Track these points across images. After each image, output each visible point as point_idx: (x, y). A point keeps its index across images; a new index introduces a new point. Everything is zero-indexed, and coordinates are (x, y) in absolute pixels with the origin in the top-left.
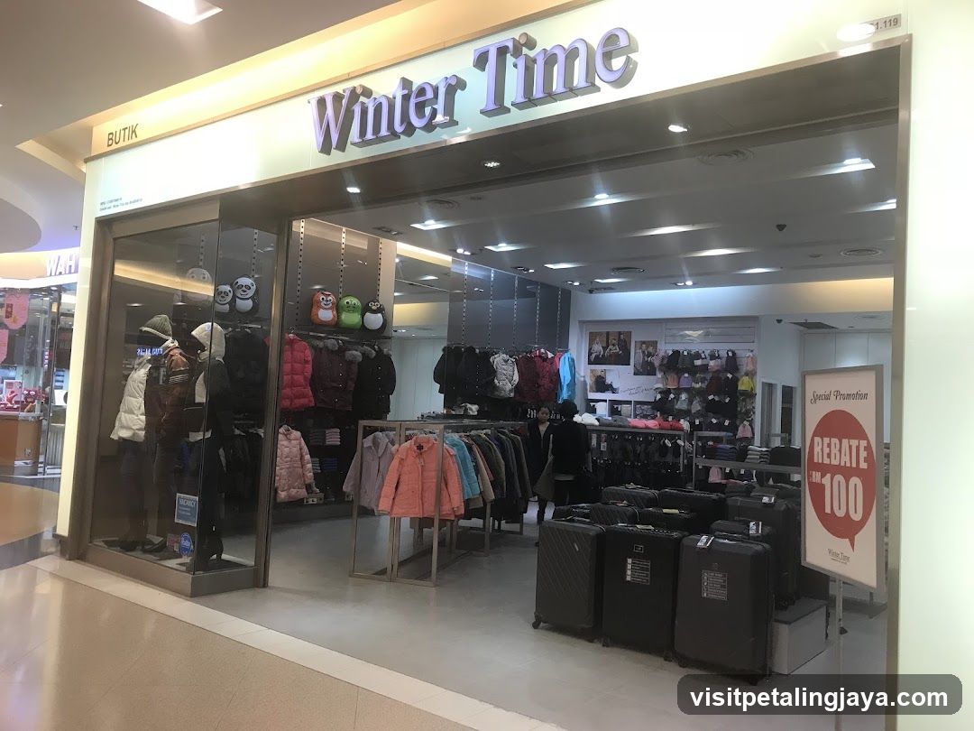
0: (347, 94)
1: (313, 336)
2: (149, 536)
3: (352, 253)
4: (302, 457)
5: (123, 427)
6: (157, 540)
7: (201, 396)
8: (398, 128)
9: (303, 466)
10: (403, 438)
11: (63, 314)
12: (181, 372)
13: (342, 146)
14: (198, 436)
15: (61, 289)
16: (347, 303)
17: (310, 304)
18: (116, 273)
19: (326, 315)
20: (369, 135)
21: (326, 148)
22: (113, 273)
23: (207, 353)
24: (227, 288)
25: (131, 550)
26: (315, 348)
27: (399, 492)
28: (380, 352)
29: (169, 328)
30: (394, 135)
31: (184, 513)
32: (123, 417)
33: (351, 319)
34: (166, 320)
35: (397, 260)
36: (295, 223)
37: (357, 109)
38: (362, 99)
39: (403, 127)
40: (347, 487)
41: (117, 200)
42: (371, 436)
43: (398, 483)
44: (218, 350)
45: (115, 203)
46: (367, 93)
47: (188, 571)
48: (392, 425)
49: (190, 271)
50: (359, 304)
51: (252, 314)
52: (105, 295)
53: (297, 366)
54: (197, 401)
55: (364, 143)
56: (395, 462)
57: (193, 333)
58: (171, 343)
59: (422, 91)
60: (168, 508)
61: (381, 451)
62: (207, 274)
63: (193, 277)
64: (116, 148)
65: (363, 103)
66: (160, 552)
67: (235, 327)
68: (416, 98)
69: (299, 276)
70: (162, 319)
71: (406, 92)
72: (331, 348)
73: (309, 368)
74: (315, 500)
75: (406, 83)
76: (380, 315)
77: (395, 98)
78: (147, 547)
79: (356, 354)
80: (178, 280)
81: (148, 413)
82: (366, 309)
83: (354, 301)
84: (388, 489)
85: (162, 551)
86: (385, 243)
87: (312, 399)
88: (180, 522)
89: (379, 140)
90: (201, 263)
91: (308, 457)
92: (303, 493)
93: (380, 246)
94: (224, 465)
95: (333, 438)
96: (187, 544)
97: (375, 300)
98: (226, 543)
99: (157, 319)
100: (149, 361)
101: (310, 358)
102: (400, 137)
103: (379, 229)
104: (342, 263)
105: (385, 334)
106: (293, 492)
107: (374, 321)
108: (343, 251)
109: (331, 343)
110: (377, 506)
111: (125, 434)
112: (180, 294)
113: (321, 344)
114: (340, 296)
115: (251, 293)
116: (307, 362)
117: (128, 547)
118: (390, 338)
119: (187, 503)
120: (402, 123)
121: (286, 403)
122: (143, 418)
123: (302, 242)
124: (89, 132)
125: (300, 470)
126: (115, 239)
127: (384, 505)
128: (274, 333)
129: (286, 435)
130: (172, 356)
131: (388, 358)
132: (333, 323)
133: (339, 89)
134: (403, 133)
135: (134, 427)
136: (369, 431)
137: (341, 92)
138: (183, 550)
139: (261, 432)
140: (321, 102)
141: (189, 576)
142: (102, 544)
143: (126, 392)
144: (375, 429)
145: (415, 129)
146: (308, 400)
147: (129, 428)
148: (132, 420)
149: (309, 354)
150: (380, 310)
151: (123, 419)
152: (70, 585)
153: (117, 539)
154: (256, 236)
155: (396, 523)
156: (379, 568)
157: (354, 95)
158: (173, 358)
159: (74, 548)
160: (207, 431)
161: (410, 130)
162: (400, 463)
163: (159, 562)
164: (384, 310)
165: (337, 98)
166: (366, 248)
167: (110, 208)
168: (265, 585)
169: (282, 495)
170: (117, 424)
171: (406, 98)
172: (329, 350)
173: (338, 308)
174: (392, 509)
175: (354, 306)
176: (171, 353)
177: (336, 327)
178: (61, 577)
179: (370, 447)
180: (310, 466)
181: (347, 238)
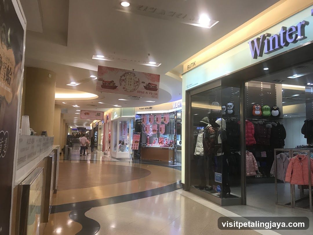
0: (262, 38)
1: (254, 120)
2: (207, 185)
3: (265, 90)
4: (253, 161)
5: (197, 151)
6: (210, 187)
7: (220, 141)
8: (282, 44)
9: (254, 164)
10: (292, 155)
11: (178, 119)
12: (213, 134)
13: (261, 55)
14: (220, 154)
15: (177, 112)
16: (265, 108)
17: (252, 109)
18: (192, 106)
19: (258, 112)
20: (271, 49)
21: (255, 57)
22: (191, 106)
23: (221, 128)
24: (224, 107)
25: (202, 189)
26: (254, 124)
27: (293, 175)
28: (279, 124)
29: (208, 121)
30: (281, 47)
31: (217, 179)
32: (197, 148)
33: (267, 113)
34: (207, 119)
35: (282, 91)
36: (245, 83)
37: (266, 42)
38: (267, 38)
39: (284, 43)
40: (272, 172)
41: (191, 85)
42: (280, 154)
43: (292, 172)
44: (224, 127)
45: (190, 86)
46: (269, 35)
47: (220, 197)
48: (287, 150)
49: (213, 103)
50: (269, 108)
51: (233, 114)
52: (190, 112)
53: (249, 130)
54: (219, 143)
55: (269, 52)
56: (290, 164)
57: (216, 122)
58: (209, 125)
59: (291, 29)
60: (212, 177)
61: (284, 160)
62: (218, 103)
63: (214, 104)
64: (190, 70)
65: (268, 39)
66: (211, 190)
67: (228, 119)
68: (289, 33)
69: (247, 100)
70: (206, 118)
71: (284, 31)
72: (260, 124)
73: (253, 131)
74: (259, 176)
75: (284, 28)
76: (277, 111)
77: (280, 34)
78: (207, 189)
79: (270, 125)
80: (209, 106)
81: (204, 147)
82: (272, 109)
83: (267, 107)
84: (288, 174)
85: (212, 190)
86: (277, 86)
87: (255, 141)
88: (217, 181)
89: (275, 50)
90: (216, 100)
91: (255, 161)
92: (255, 173)
93: (275, 86)
94: (228, 163)
95: (264, 155)
96: (219, 189)
97: (275, 106)
98: (231, 189)
99: (204, 118)
100: (203, 131)
101: (253, 128)
102: (283, 48)
103: (275, 81)
104: (262, 94)
105: (280, 117)
106: (252, 173)
107: (276, 113)
108: (262, 90)
109: (260, 122)
110: (285, 180)
111: (198, 153)
112: (210, 110)
113: (257, 123)
114: (262, 105)
115: (232, 108)
116: (252, 129)
117: (201, 188)
118: (282, 119)
119: (218, 176)
120: (284, 42)
121: (247, 143)
122: (203, 148)
123: (247, 89)
124: (182, 66)
125: (253, 166)
126: (191, 96)
127: (287, 179)
128: (242, 120)
129: (247, 154)
130: (210, 129)
131: (282, 126)
132: (261, 115)
133: (259, 36)
134: (284, 46)
135: (201, 151)
136: (278, 153)
137: (259, 37)
138: (218, 191)
139: (239, 153)
140: (253, 42)
141: (221, 199)
142: (194, 187)
143: (197, 141)
144: (281, 152)
145: (289, 43)
146: (254, 142)
147: (199, 152)
148: (200, 149)
149: (253, 126)
150: (278, 109)
151: (197, 149)
152: (186, 198)
153: (198, 185)
154: (232, 89)
155: (293, 186)
156: (288, 203)
157: (264, 37)
158: (210, 130)
159: (186, 187)
160: (223, 152)
161: (287, 44)
162: (292, 164)
163: (212, 194)
164: (279, 109)
165: (258, 39)
166: (270, 88)
167: (189, 87)
168: (245, 204)
169: (248, 174)
170: (195, 150)
171: (285, 34)
172: (259, 124)
173: (262, 110)
174: (291, 181)
175: (268, 109)
176: (210, 128)
177: (262, 116)
178: (184, 196)
179: (279, 158)
180: (256, 164)
181: (262, 86)
